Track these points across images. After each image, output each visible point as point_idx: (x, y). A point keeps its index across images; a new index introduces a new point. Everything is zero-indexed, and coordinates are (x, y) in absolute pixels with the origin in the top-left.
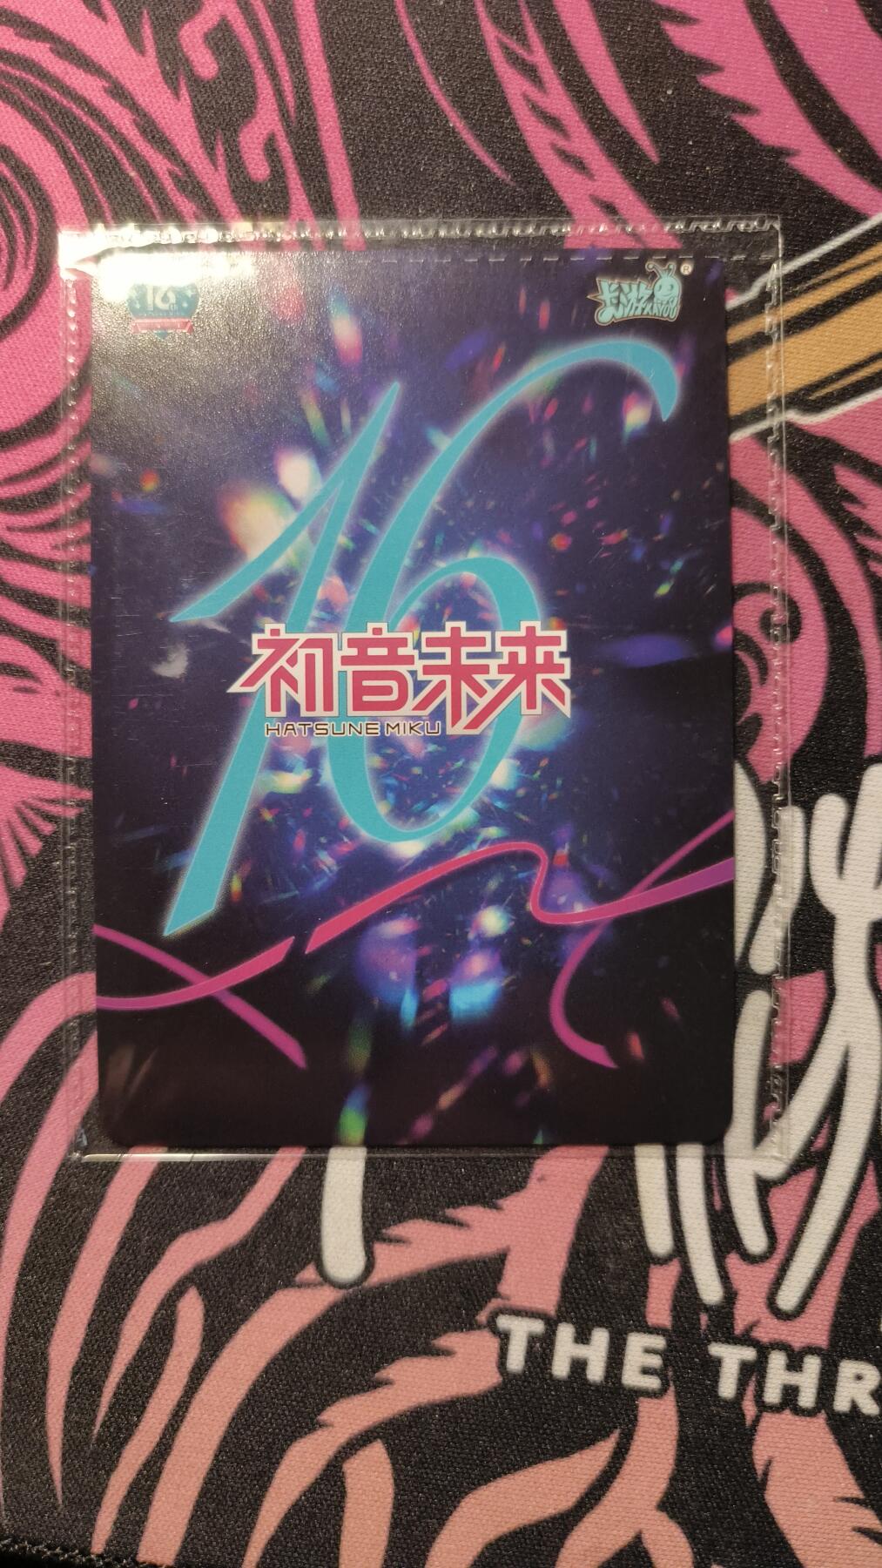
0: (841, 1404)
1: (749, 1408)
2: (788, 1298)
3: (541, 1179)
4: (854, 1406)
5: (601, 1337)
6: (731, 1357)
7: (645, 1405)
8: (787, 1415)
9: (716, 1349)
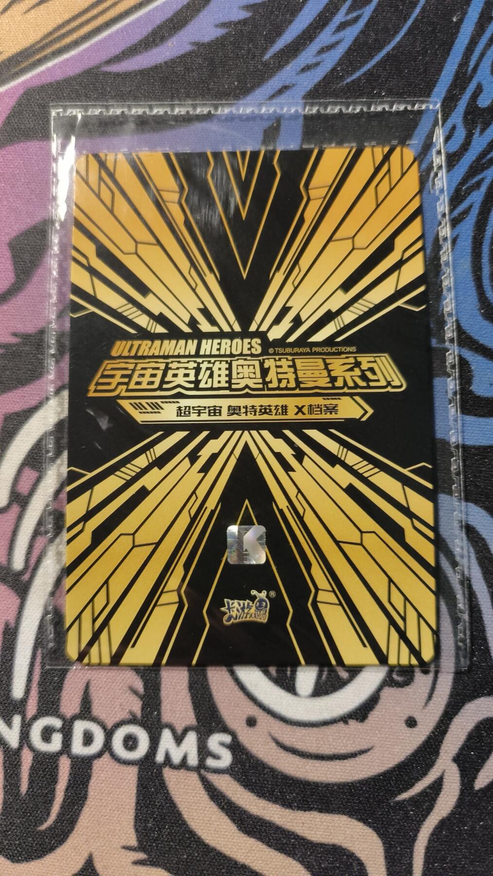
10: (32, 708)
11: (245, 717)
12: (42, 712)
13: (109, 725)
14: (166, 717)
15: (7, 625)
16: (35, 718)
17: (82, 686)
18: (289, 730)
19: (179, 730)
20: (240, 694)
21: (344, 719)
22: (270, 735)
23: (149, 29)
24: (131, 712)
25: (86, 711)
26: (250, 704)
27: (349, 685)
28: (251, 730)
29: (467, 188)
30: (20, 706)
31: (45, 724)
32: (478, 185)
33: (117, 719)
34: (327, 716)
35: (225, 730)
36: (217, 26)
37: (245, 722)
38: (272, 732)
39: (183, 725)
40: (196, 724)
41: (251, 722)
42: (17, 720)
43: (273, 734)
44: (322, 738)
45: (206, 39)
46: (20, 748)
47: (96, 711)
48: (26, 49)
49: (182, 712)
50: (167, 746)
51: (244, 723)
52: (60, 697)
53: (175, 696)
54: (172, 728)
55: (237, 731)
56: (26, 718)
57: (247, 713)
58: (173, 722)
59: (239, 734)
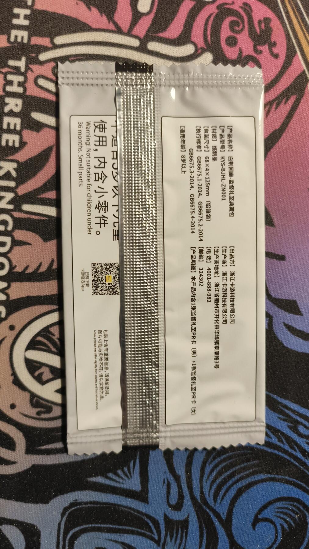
0: (7, 100)
1: (5, 70)
2: (41, 82)
3: (77, 4)
4: (6, 104)
5: (26, 23)
6: (22, 64)
7: (5, 37)
8: (4, 82)
9: (24, 59)
10: (17, 215)
11: (14, 324)
12: (15, 220)
13: (9, 255)
14: (14, 285)
16: (12, 216)
17: (28, 240)
18: (8, 346)
19: (8, 291)
20: (26, 322)
21: (14, 374)
22: (6, 337)
24: (16, 266)
25: (16, 243)
26: (21, 327)
27: (31, 376)
28: (8, 327)
29: (279, 436)
30: (18, 208)
31: (9, 222)
32: (281, 441)
33: (12, 259)
34: (16, 365)
35: (8, 315)
37: (12, 324)
38: (7, 338)
39: (9, 293)
40: (10, 300)
41: (12, 328)
42: (11, 207)
43: (6, 338)
44: (4, 363)
47: (16, 249)
49: (16, 292)
52: (23, 229)
53: (24, 289)
54: (8, 287)
55: (7, 321)
56: (12, 212)
57: (16, 326)
58: (11, 288)
59: (6, 321)
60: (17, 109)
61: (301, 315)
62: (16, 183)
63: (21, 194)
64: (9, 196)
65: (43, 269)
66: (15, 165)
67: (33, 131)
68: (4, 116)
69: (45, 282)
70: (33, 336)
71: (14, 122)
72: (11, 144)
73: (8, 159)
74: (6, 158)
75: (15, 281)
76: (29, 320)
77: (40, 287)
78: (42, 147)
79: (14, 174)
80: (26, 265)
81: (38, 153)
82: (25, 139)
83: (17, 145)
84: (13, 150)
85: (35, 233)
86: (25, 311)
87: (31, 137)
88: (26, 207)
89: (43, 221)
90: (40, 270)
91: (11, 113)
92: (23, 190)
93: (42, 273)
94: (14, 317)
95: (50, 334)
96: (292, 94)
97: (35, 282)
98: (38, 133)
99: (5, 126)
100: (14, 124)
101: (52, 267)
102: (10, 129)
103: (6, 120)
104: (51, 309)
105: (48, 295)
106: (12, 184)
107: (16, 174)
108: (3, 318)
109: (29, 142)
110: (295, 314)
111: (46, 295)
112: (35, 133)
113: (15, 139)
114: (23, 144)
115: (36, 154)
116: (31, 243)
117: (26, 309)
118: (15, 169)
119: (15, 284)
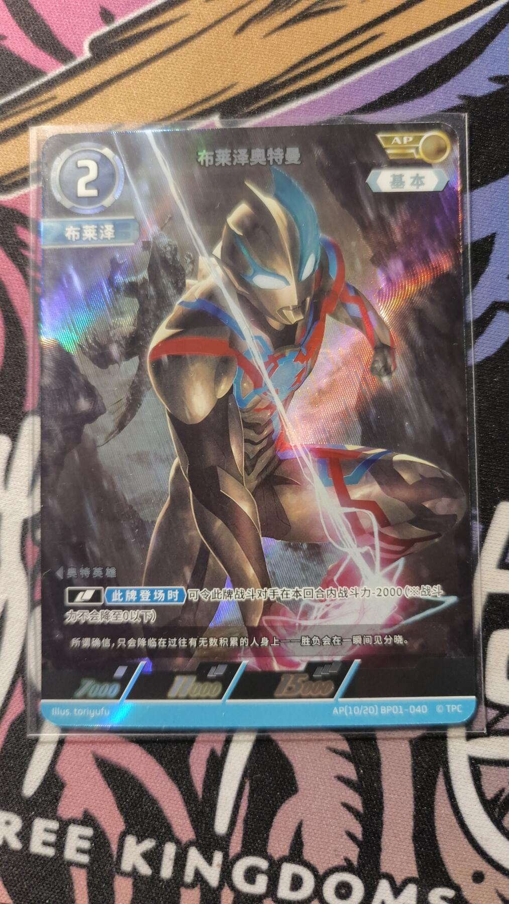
4: (5, 843)
10: (236, 846)
11: (472, 872)
12: (247, 851)
13: (321, 872)
14: (386, 866)
15: (213, 753)
16: (238, 857)
17: (292, 827)
19: (399, 880)
20: (469, 847)
22: (497, 892)
23: (413, 73)
24: (347, 860)
26: (478, 858)
28: (476, 886)
30: (223, 843)
31: (249, 864)
33: (330, 865)
35: (449, 884)
36: (491, 79)
37: (470, 877)
38: (499, 889)
39: (403, 877)
40: (417, 876)
41: (478, 877)
42: (218, 857)
45: (479, 94)
46: (220, 887)
47: (308, 854)
48: (266, 84)
49: (402, 863)
50: (383, 898)
51: (470, 879)
52: (268, 835)
53: (397, 846)
54: (390, 878)
55: (462, 886)
56: (228, 856)
57: (474, 868)
58: (392, 873)
59: (463, 890)
60: (14, 823)
61: (493, 236)
62: (167, 841)
63: (193, 833)
64: (195, 858)
65: (356, 801)
66: (130, 840)
67: (61, 794)
68: (29, 851)
69: (384, 798)
70: (500, 834)
71: (41, 831)
72: (86, 845)
73: (117, 853)
74: (115, 856)
75: (377, 864)
76: (466, 840)
77: (394, 810)
78: (95, 779)
79: (149, 844)
80: (345, 837)
81: (109, 789)
82: (78, 814)
83: (89, 832)
84: (99, 842)
85: (276, 811)
86: (445, 847)
87: (75, 801)
88: (221, 825)
89: (252, 792)
90: (356, 807)
91: (25, 835)
92: (184, 829)
93: (365, 803)
94: (456, 872)
95: (499, 799)
96: (15, 236)
97: (382, 821)
98: (66, 785)
99: (50, 852)
100: (46, 833)
101: (352, 780)
102: (56, 843)
103: (36, 847)
104: (445, 792)
105: (414, 795)
106: (170, 850)
107: (149, 839)
108: (456, 896)
109: (85, 806)
110: (490, 252)
111: (413, 800)
112: (67, 792)
113: (77, 835)
114: (87, 820)
115: (110, 794)
116: (298, 821)
117: (441, 846)
118: (139, 842)
119: (385, 864)
